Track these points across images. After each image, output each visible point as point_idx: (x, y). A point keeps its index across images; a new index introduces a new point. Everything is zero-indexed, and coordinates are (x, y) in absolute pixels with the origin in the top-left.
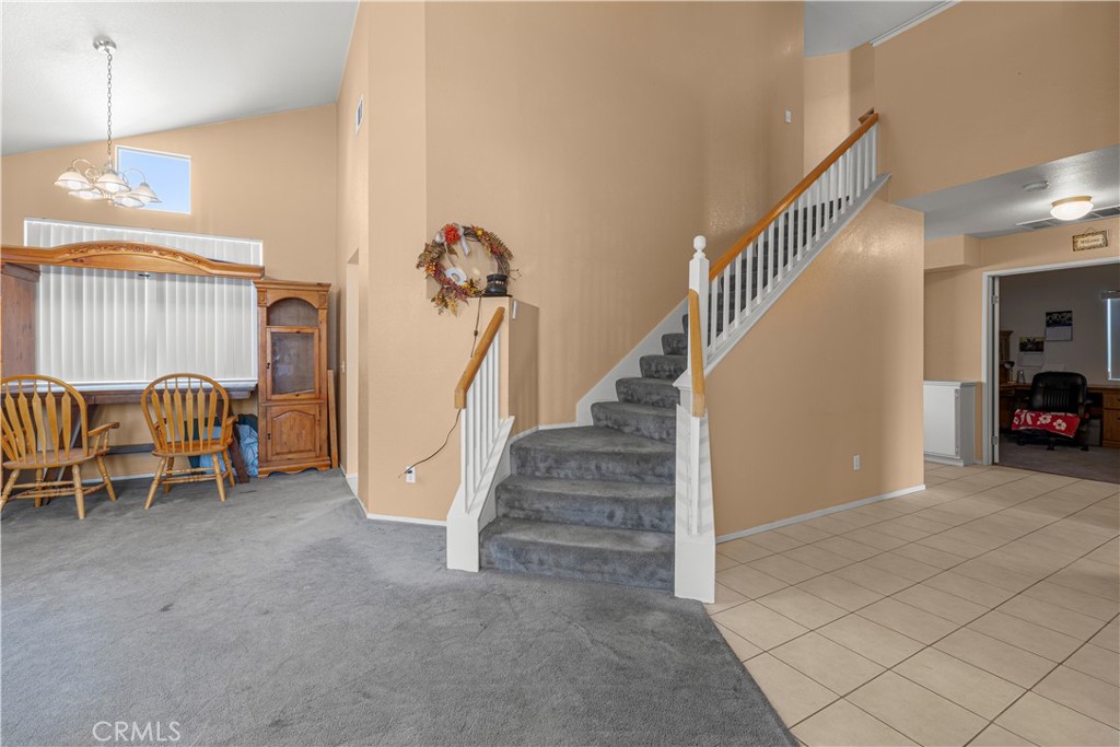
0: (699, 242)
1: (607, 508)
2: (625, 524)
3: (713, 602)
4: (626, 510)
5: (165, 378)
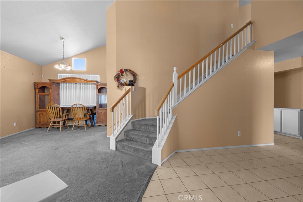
0: (175, 69)
1: (146, 139)
2: (149, 143)
3: (161, 166)
4: (149, 139)
5: (75, 105)
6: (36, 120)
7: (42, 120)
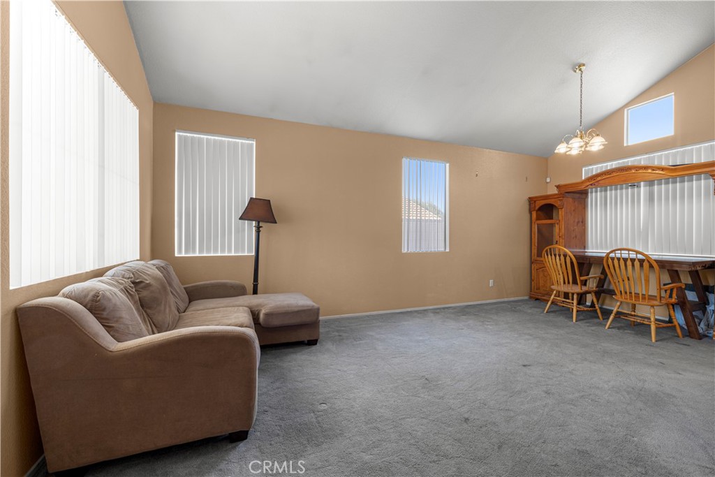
6: (531, 280)
7: (541, 283)
